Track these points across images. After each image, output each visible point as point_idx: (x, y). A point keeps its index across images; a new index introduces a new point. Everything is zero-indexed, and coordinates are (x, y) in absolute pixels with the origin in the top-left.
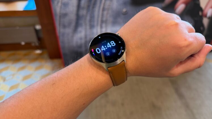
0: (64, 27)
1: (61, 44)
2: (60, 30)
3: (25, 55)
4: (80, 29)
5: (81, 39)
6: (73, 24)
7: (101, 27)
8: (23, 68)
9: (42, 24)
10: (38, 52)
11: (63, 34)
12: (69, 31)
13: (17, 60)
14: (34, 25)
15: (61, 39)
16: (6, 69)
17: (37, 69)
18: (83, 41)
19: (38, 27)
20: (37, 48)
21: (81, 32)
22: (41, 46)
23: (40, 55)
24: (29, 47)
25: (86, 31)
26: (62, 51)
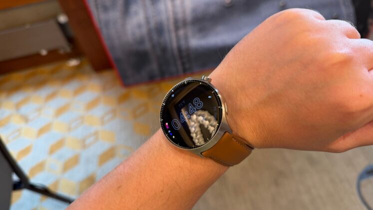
0: (106, 9)
1: (106, 43)
2: (99, 16)
3: (53, 72)
4: (134, 8)
5: (139, 26)
8: (52, 96)
9: (67, 12)
10: (73, 63)
11: (107, 24)
12: (115, 15)
13: (40, 84)
14: (55, 17)
15: (104, 33)
16: (25, 101)
17: (77, 92)
18: (144, 30)
19: (63, 19)
20: (69, 56)
21: (136, 13)
22: (76, 53)
23: (78, 68)
24: (55, 57)
25: (146, 11)
26: (112, 55)
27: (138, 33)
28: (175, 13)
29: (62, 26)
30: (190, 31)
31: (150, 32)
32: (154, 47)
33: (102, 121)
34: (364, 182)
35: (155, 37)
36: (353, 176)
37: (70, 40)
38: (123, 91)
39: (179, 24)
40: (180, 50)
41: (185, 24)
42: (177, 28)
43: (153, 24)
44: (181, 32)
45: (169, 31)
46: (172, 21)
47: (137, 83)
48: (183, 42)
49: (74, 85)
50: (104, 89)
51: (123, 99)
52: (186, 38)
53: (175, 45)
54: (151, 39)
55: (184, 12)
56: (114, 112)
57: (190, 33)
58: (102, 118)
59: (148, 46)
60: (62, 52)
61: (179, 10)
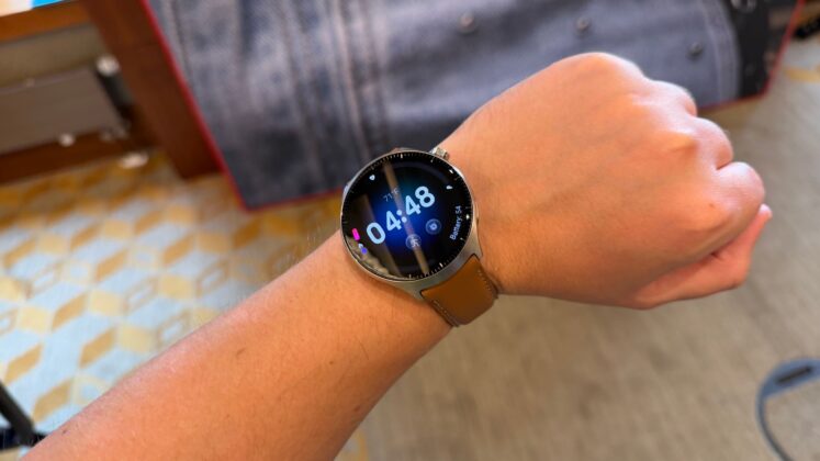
0: (202, 43)
1: (205, 116)
2: (187, 60)
3: (88, 183)
4: (263, 40)
5: (276, 78)
6: (233, 26)
7: (347, 16)
8: (86, 236)
9: (116, 52)
10: (134, 161)
11: (205, 75)
12: (221, 55)
13: (59, 210)
14: (91, 63)
15: (199, 94)
16: (26, 248)
17: (141, 226)
18: (288, 87)
19: (108, 66)
20: (125, 148)
21: (269, 50)
22: (139, 140)
23: (142, 171)
24: (91, 149)
25: (289, 45)
26: (217, 143)
27: (274, 94)
28: (352, 49)
29: (106, 82)
30: (387, 86)
31: (299, 89)
32: (309, 122)
33: (199, 288)
34: (771, 401)
35: (312, 100)
36: (749, 388)
37: (126, 112)
38: (246, 219)
39: (362, 73)
40: (366, 127)
41: (376, 72)
42: (359, 82)
43: (305, 75)
44: (369, 90)
45: (342, 88)
46: (346, 66)
47: (274, 203)
48: (372, 111)
49: (136, 209)
50: (202, 217)
51: (244, 238)
52: (379, 101)
53: (355, 117)
54: (303, 105)
55: (372, 46)
56: (224, 265)
57: (387, 92)
58: (199, 282)
59: (296, 120)
60: (107, 137)
61: (361, 41)
